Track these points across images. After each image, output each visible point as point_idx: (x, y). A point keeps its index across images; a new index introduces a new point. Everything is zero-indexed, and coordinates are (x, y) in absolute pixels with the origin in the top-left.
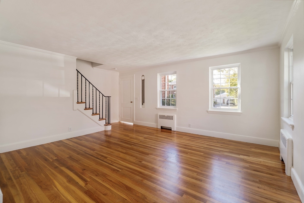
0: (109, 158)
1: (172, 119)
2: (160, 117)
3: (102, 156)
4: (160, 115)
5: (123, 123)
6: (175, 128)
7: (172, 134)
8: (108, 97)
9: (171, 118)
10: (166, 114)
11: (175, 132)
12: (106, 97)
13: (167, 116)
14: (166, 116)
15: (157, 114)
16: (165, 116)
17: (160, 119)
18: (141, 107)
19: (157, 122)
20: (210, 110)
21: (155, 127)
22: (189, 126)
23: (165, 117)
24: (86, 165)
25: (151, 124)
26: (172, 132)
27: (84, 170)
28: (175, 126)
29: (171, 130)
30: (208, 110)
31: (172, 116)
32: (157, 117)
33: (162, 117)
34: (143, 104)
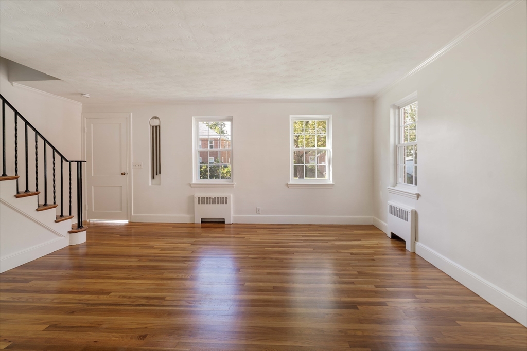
0: (169, 296)
1: (226, 203)
2: (199, 201)
3: (147, 298)
4: (199, 198)
5: (94, 224)
6: (231, 219)
7: (225, 229)
8: (78, 162)
9: (224, 201)
10: (213, 194)
11: (232, 225)
12: (70, 162)
13: (215, 198)
14: (213, 198)
15: (193, 196)
16: (210, 198)
17: (200, 205)
18: (150, 184)
19: (191, 210)
20: (291, 183)
21: (188, 221)
22: (258, 211)
23: (210, 201)
24: (133, 327)
25: (179, 216)
26: (226, 225)
27: (145, 336)
28: (232, 214)
29: (224, 222)
30: (289, 183)
31: (226, 198)
32: (193, 202)
33: (202, 201)
34: (153, 178)
